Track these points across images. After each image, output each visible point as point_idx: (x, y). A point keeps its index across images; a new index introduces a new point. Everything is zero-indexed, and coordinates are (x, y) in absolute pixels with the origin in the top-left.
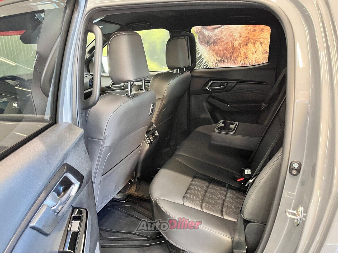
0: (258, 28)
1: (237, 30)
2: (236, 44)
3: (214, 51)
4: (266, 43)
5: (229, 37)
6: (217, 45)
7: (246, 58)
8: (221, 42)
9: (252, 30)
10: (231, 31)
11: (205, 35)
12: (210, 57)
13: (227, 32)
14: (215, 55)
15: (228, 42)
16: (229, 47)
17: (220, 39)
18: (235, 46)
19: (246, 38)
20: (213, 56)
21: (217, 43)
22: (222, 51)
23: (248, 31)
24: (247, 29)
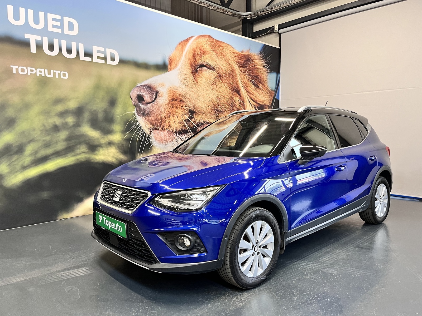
0: (174, 106)
1: (163, 105)
2: (163, 116)
3: (148, 121)
4: (180, 116)
5: (158, 110)
6: (150, 116)
7: (170, 126)
8: (153, 114)
9: (171, 107)
10: (159, 106)
11: (141, 108)
12: (146, 125)
13: (156, 107)
14: (149, 124)
15: (157, 115)
16: (159, 118)
17: (152, 112)
18: (162, 118)
19: (169, 112)
20: (148, 125)
21: (150, 115)
22: (154, 121)
23: (169, 108)
24: (168, 106)
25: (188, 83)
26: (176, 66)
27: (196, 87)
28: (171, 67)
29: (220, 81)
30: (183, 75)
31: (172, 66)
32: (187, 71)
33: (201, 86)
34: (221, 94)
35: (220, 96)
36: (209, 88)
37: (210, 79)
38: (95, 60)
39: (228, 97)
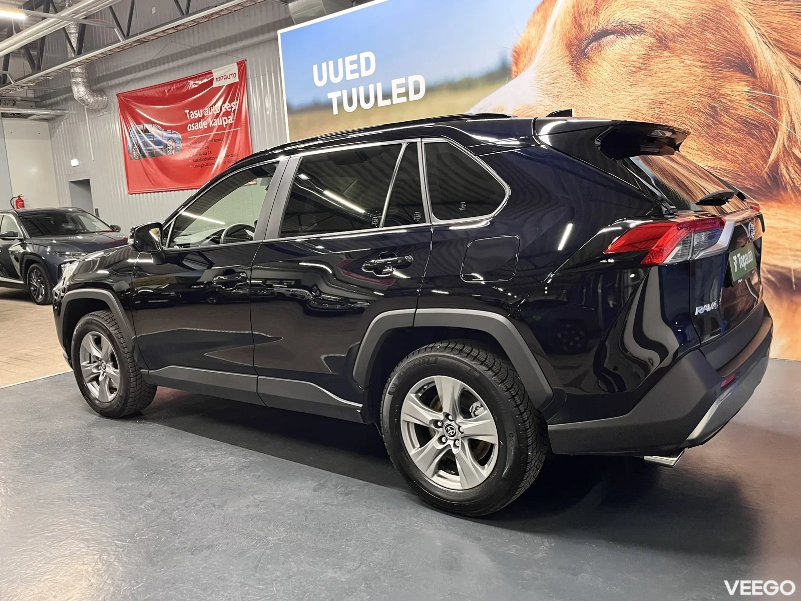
25: (558, 90)
26: (531, 60)
27: (582, 90)
28: (518, 68)
29: (666, 53)
30: (548, 74)
31: (521, 66)
32: (556, 63)
33: (598, 86)
34: (667, 89)
35: (662, 97)
36: (624, 84)
37: (628, 61)
38: (396, 100)
39: (696, 92)
